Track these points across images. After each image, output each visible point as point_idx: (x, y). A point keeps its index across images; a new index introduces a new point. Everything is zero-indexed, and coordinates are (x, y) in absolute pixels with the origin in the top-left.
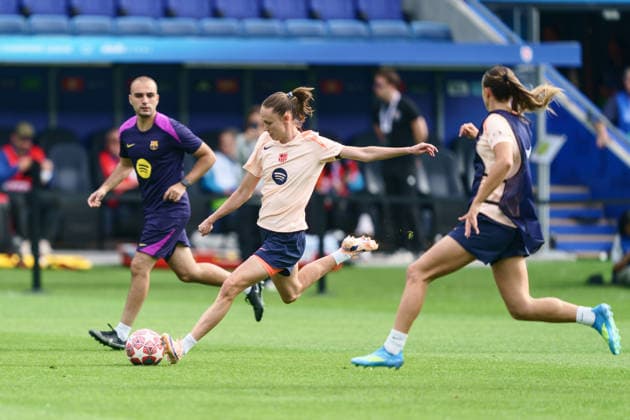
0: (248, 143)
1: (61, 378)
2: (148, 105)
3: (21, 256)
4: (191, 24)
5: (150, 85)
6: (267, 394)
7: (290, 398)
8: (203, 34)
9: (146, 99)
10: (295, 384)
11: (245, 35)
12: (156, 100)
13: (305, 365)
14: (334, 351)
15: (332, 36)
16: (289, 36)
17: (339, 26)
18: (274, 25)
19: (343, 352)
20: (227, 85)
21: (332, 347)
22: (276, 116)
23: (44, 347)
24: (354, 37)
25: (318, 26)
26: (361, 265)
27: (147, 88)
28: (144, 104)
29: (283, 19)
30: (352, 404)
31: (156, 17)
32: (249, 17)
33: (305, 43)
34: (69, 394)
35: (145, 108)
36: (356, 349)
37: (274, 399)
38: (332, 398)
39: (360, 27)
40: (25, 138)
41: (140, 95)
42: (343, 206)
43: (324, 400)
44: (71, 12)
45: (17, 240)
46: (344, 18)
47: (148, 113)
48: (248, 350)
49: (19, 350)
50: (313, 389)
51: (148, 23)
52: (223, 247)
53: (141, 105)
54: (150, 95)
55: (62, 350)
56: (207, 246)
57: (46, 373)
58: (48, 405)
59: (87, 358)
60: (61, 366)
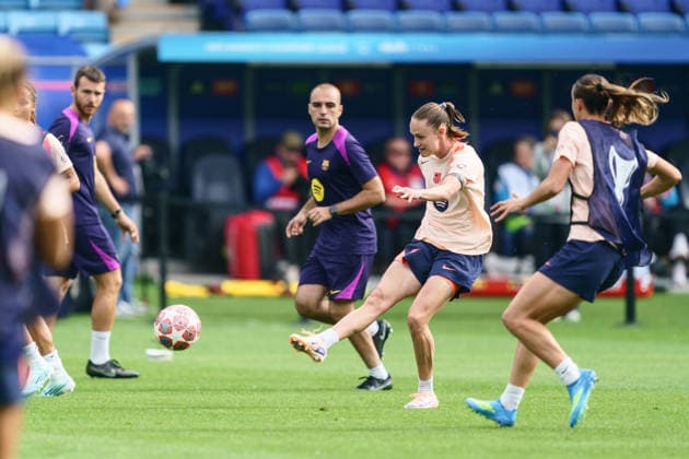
0: (548, 153)
1: (332, 422)
2: (327, 117)
3: (287, 282)
4: (483, 18)
5: (332, 93)
6: (567, 439)
7: (594, 443)
8: (496, 30)
9: (324, 109)
10: (601, 426)
11: (544, 31)
12: (338, 110)
13: (610, 405)
14: (643, 389)
15: (643, 31)
16: (594, 31)
17: (651, 20)
18: (578, 19)
19: (654, 390)
20: (522, 88)
21: (642, 385)
22: (430, 129)
23: (314, 387)
24: (669, 32)
25: (628, 20)
26: (675, 291)
27: (327, 96)
28: (323, 115)
29: (587, 12)
30: (665, 449)
31: (442, 11)
32: (548, 10)
33: (613, 39)
34: (341, 440)
35: (323, 120)
36: (670, 387)
37: (576, 444)
38: (643, 443)
39: (676, 21)
40: (292, 149)
41: (318, 105)
42: (655, 224)
43: (633, 445)
44: (345, 7)
45: (282, 265)
46: (657, 10)
47: (327, 126)
48: (546, 388)
49: (285, 390)
50: (621, 433)
51: (434, 17)
52: (518, 271)
53: (318, 116)
54: (330, 105)
55: (333, 390)
56: (500, 270)
57: (316, 416)
58: (318, 453)
59: (361, 399)
60: (333, 408)
